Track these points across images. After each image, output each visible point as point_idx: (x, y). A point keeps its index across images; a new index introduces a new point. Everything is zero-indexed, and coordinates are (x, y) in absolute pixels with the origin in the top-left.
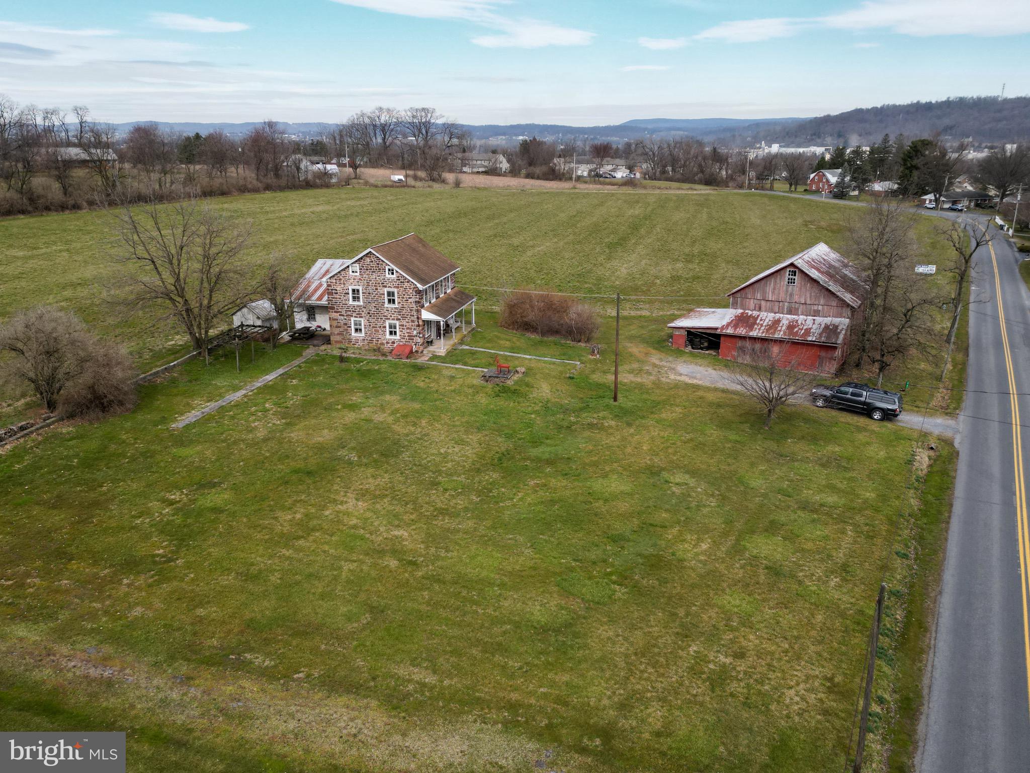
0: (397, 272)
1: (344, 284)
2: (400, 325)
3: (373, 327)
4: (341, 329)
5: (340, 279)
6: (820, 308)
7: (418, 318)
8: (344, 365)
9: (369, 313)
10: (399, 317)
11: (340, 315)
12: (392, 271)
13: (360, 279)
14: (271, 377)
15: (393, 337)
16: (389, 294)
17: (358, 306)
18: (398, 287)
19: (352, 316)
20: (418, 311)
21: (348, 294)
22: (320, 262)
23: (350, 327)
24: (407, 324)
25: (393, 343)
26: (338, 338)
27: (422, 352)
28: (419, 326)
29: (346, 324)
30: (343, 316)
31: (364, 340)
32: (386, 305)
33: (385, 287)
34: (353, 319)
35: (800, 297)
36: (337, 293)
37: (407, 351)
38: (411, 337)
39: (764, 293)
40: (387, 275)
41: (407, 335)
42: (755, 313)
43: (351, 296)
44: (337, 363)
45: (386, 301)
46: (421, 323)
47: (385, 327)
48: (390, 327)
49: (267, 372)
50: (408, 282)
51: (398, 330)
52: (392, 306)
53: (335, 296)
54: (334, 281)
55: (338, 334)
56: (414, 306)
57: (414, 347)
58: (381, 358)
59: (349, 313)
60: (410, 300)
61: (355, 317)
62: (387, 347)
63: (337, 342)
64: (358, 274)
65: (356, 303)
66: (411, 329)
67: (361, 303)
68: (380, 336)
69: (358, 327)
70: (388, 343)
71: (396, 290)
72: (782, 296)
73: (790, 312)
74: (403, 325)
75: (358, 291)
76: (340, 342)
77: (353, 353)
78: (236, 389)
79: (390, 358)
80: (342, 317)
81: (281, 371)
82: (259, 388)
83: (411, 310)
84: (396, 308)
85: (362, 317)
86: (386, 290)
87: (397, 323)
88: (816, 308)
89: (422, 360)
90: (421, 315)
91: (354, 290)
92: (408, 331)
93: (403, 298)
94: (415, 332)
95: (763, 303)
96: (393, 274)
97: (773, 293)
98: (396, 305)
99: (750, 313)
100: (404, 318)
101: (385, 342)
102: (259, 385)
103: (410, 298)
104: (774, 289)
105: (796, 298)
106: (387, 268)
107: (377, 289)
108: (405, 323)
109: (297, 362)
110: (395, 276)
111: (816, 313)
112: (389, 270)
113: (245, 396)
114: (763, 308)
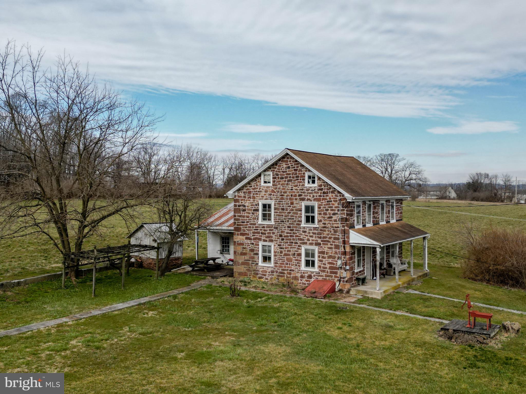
5: (250, 192)
10: (319, 241)
11: (247, 238)
15: (310, 269)
16: (307, 209)
17: (269, 226)
18: (318, 200)
19: (260, 239)
20: (345, 232)
21: (257, 210)
24: (330, 251)
26: (242, 269)
28: (345, 253)
29: (252, 250)
30: (250, 239)
32: (303, 224)
34: (261, 243)
36: (244, 210)
43: (260, 213)
45: (303, 219)
50: (333, 192)
52: (310, 225)
53: (242, 213)
54: (242, 195)
55: (243, 264)
56: (340, 225)
58: (290, 296)
59: (257, 236)
60: (335, 217)
61: (265, 241)
62: (300, 283)
63: (240, 274)
66: (334, 258)
67: (272, 222)
68: (293, 268)
71: (316, 204)
74: (323, 253)
76: (245, 274)
77: (255, 287)
79: (300, 296)
80: (249, 241)
84: (315, 228)
85: (272, 241)
87: (316, 249)
89: (347, 301)
93: (325, 214)
96: (314, 182)
98: (316, 225)
100: (325, 242)
101: (299, 275)
112: (309, 177)
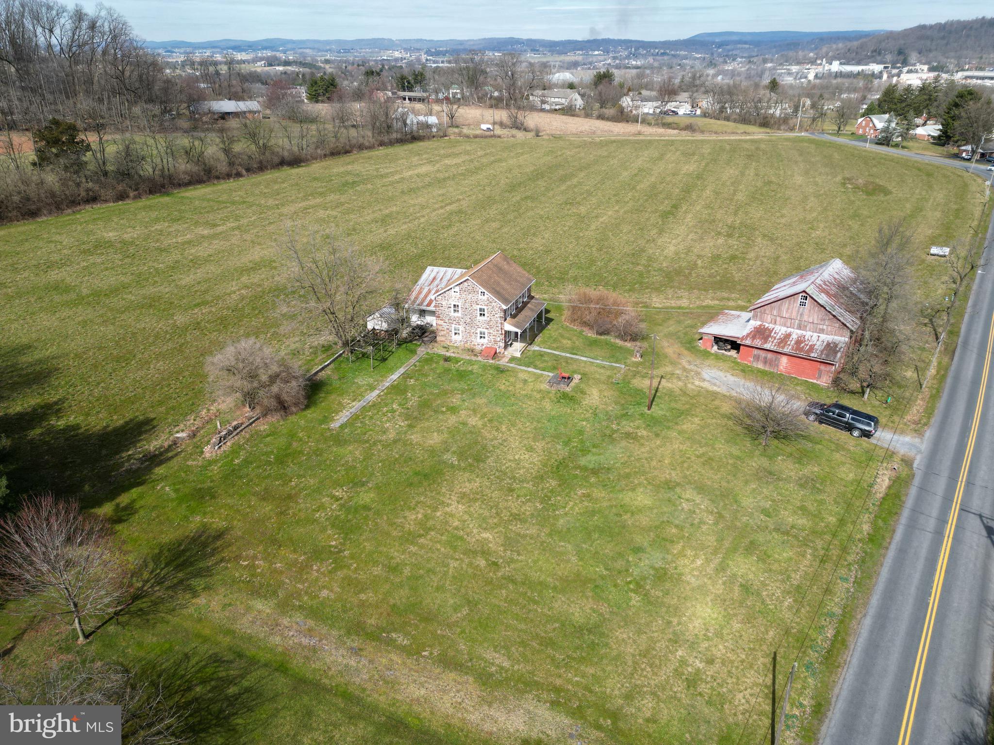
0: (487, 295)
1: (448, 299)
2: (488, 333)
3: (468, 333)
4: (445, 333)
6: (825, 327)
7: (502, 329)
8: (446, 364)
9: (465, 322)
10: (488, 327)
12: (484, 293)
13: (460, 298)
14: (395, 376)
15: (482, 341)
16: (481, 310)
17: (457, 317)
20: (502, 324)
21: (450, 307)
22: (429, 268)
23: (451, 331)
25: (483, 345)
26: (443, 339)
27: (503, 354)
30: (446, 323)
31: (461, 341)
32: (478, 317)
33: (478, 304)
34: (453, 326)
35: (809, 316)
36: (442, 307)
37: (493, 353)
38: (496, 342)
39: (780, 310)
40: (480, 296)
41: (492, 340)
42: (771, 326)
44: (442, 362)
46: (503, 332)
47: (477, 333)
48: (481, 333)
49: (392, 370)
50: (495, 303)
51: (486, 336)
52: (482, 318)
54: (441, 298)
55: (442, 336)
56: (499, 320)
57: (498, 349)
58: (474, 358)
59: (450, 321)
61: (455, 324)
62: (478, 348)
63: (440, 341)
64: (458, 294)
65: (456, 314)
67: (460, 315)
68: (473, 340)
69: (457, 331)
70: (478, 345)
71: (486, 308)
72: (794, 315)
73: (799, 328)
75: (458, 306)
76: (444, 342)
78: (372, 388)
79: (480, 358)
81: (402, 370)
82: (387, 388)
83: (497, 323)
85: (460, 325)
86: (478, 307)
87: (486, 331)
88: (821, 327)
89: (503, 362)
90: (504, 326)
91: (455, 305)
92: (494, 337)
93: (491, 313)
94: (499, 339)
95: (778, 319)
98: (486, 318)
99: (767, 325)
100: (491, 328)
102: (387, 384)
103: (497, 314)
104: (788, 309)
105: (805, 318)
106: (480, 291)
107: (472, 306)
108: (491, 332)
109: (413, 360)
110: (485, 297)
111: (822, 331)
113: (379, 396)
114: (778, 322)
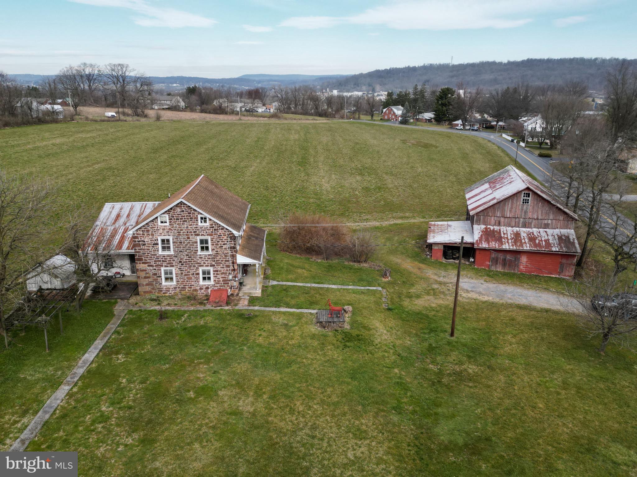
0: (210, 220)
1: (152, 235)
2: (214, 271)
3: (185, 275)
4: (150, 280)
5: (148, 231)
6: (550, 222)
7: (233, 263)
8: (165, 323)
9: (180, 262)
10: (214, 263)
11: (149, 266)
12: (204, 219)
13: (170, 229)
14: (90, 355)
15: (207, 283)
16: (202, 241)
17: (168, 256)
18: (211, 235)
19: (162, 266)
20: (233, 256)
21: (157, 244)
22: (107, 207)
23: (160, 277)
24: (222, 269)
25: (207, 288)
26: (148, 288)
27: (238, 295)
28: (234, 270)
29: (155, 274)
30: (152, 266)
31: (175, 288)
32: (199, 252)
33: (198, 235)
34: (163, 269)
35: (533, 213)
36: (144, 245)
37: (224, 297)
38: (226, 281)
39: (503, 211)
40: (200, 224)
41: (221, 279)
42: (496, 228)
43: (160, 246)
44: (156, 321)
45: (199, 249)
46: (236, 267)
47: (198, 274)
48: (204, 273)
49: (84, 347)
50: (222, 229)
51: (212, 276)
52: (205, 253)
53: (142, 247)
54: (141, 233)
55: (147, 285)
56: (229, 252)
57: (229, 290)
58: (201, 308)
59: (158, 263)
60: (224, 247)
61: (166, 266)
62: (201, 294)
63: (145, 292)
64: (168, 224)
65: (166, 253)
66: (226, 273)
67: (172, 252)
68: (193, 283)
69: (169, 276)
70: (201, 289)
71: (209, 238)
72: (518, 213)
73: (524, 226)
74: (217, 271)
75: (168, 241)
76: (151, 292)
77: (169, 305)
78: (55, 384)
79: (208, 307)
80: (151, 268)
81: (99, 344)
82: (82, 377)
83: (226, 256)
84: (209, 255)
85: (173, 266)
86: (198, 238)
87: (211, 269)
88: (546, 222)
89: (243, 305)
90: (236, 259)
91: (163, 241)
92: (223, 276)
93: (217, 244)
94: (230, 277)
95: (502, 220)
96: (205, 222)
97: (510, 211)
98: (210, 252)
99: (492, 228)
100: (218, 263)
101: (198, 288)
102: (81, 371)
103: (224, 244)
104: (512, 208)
105: (530, 215)
106: (199, 216)
107: (189, 238)
108: (219, 269)
109: (113, 326)
110: (208, 224)
111: (546, 226)
112: (202, 218)
113: (70, 395)
114: (502, 223)
